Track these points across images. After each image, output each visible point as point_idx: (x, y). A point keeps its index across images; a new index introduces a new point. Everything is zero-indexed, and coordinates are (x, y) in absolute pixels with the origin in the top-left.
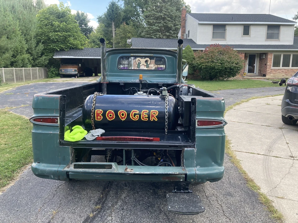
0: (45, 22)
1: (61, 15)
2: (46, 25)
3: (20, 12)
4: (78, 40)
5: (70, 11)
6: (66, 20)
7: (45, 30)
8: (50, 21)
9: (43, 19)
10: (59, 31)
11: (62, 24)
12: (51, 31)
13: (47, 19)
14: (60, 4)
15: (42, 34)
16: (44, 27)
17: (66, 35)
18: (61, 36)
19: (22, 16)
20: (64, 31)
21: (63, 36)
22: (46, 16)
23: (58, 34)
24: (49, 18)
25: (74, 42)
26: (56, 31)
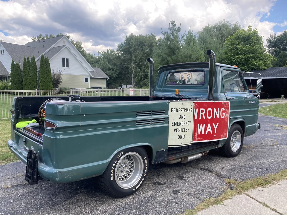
0: (230, 47)
1: (246, 38)
2: (231, 50)
3: (208, 42)
4: (263, 61)
5: (257, 34)
6: (250, 42)
7: (229, 55)
8: (235, 46)
9: (229, 45)
10: (241, 54)
11: (245, 47)
12: (234, 55)
13: (232, 44)
14: (248, 28)
15: (226, 59)
16: (229, 52)
17: (248, 57)
18: (243, 58)
19: (210, 45)
20: (247, 53)
21: (245, 58)
22: (232, 41)
23: (240, 57)
24: (234, 43)
25: (256, 63)
26: (239, 55)
